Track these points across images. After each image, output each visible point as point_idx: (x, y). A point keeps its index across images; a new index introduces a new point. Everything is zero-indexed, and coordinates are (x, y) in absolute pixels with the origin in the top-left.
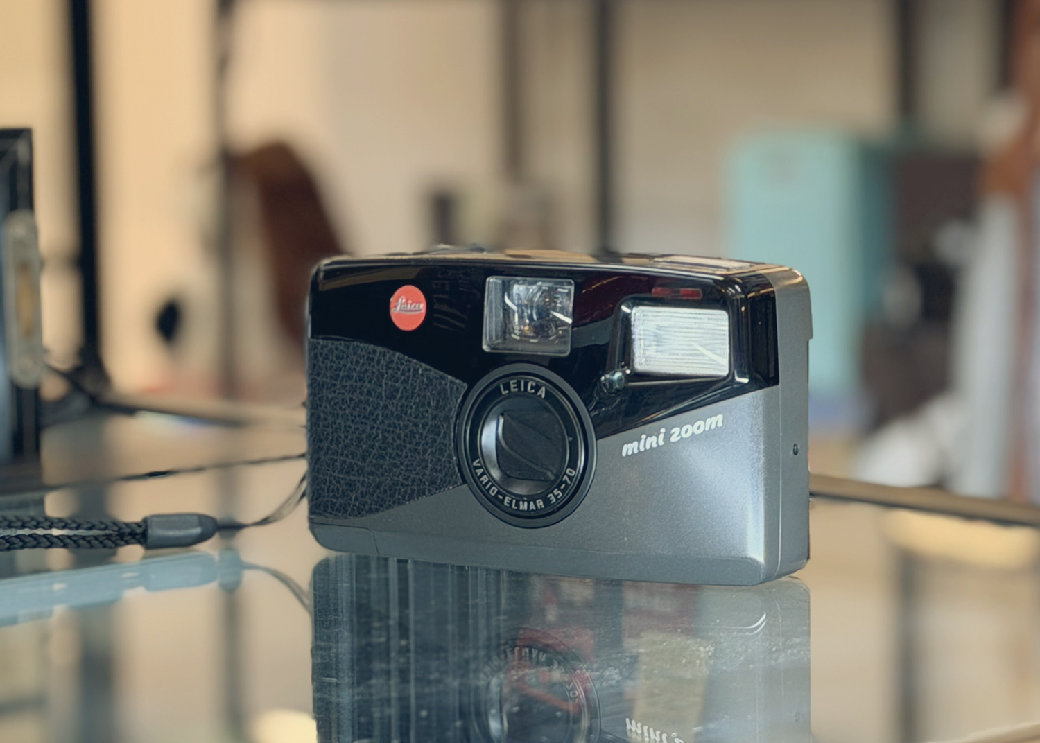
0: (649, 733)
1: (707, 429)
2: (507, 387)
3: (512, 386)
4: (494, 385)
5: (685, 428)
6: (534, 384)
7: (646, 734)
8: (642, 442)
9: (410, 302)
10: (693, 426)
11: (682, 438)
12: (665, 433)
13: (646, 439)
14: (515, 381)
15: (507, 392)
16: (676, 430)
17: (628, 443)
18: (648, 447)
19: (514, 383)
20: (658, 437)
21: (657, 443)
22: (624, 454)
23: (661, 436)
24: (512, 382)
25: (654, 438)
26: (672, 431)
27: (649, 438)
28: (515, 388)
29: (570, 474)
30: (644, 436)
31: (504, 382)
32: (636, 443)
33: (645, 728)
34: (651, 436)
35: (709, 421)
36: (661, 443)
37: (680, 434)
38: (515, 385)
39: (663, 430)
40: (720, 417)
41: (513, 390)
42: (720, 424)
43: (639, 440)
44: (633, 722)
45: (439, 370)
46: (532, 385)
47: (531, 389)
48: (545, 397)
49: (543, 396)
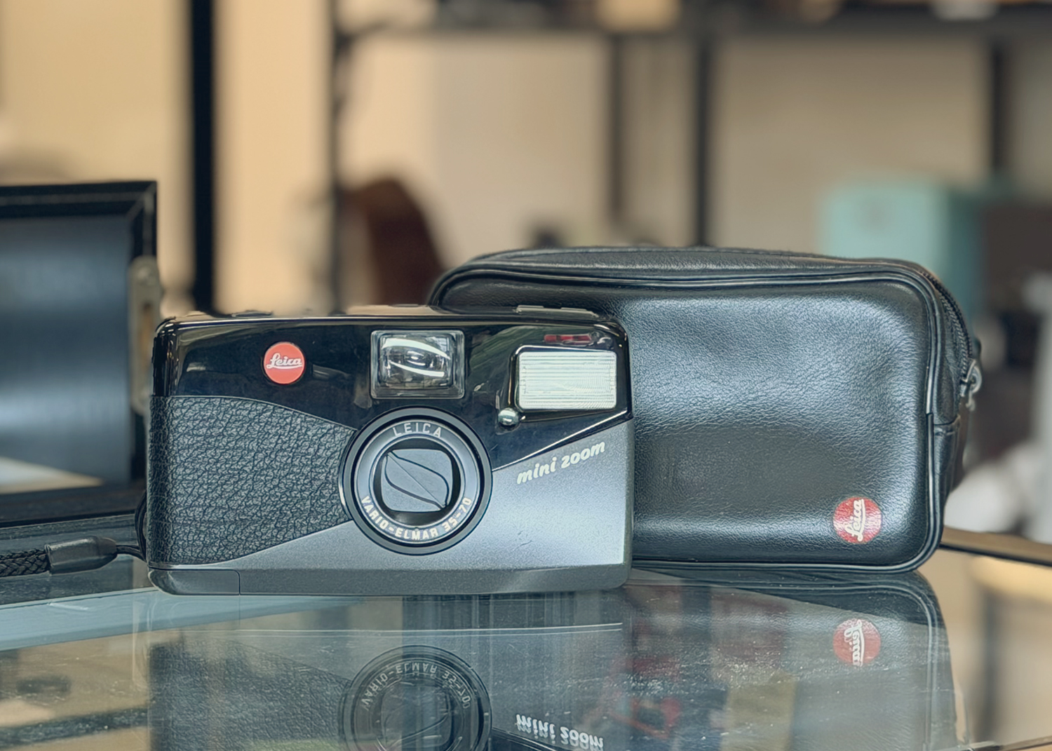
1: (592, 455)
5: (573, 456)
6: (429, 426)
8: (536, 470)
9: (286, 358)
10: (580, 453)
11: (571, 464)
12: (557, 461)
13: (539, 468)
16: (566, 458)
17: (523, 472)
18: (541, 474)
20: (550, 465)
21: (550, 470)
22: (519, 481)
23: (553, 464)
25: (547, 466)
26: (563, 459)
27: (542, 467)
28: (408, 430)
29: (466, 503)
30: (537, 465)
32: (530, 472)
34: (544, 465)
35: (593, 448)
36: (553, 470)
37: (569, 461)
38: (409, 428)
39: (555, 459)
40: (603, 444)
42: (602, 450)
43: (533, 469)
44: (524, 717)
45: (322, 417)
46: (427, 427)
47: (426, 430)
48: (441, 436)
49: (439, 434)
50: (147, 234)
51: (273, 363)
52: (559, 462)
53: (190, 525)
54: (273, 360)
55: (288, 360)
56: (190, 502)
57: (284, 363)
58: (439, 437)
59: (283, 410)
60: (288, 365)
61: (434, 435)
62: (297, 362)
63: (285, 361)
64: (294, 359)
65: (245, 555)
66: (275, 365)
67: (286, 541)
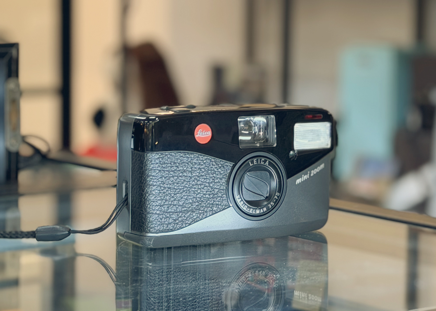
0: (301, 295)
1: (320, 169)
2: (252, 162)
3: (255, 162)
4: (246, 162)
5: (315, 170)
6: (264, 160)
7: (300, 295)
10: (317, 169)
11: (314, 174)
13: (304, 176)
14: (256, 160)
15: (252, 164)
16: (312, 171)
17: (298, 179)
18: (304, 180)
19: (255, 161)
22: (297, 183)
23: (308, 174)
24: (254, 160)
25: (306, 176)
28: (256, 162)
29: (278, 195)
30: (303, 175)
31: (251, 161)
32: (300, 179)
33: (300, 293)
35: (321, 166)
36: (308, 177)
38: (256, 161)
39: (309, 172)
40: (323, 164)
41: (255, 163)
42: (323, 167)
43: (301, 177)
44: (297, 292)
45: (219, 158)
46: (263, 160)
47: (263, 162)
48: (269, 165)
49: (268, 164)
50: (13, 67)
51: (199, 134)
52: (310, 173)
53: (162, 214)
54: (199, 133)
55: (205, 132)
56: (163, 203)
57: (203, 134)
58: (267, 165)
59: (203, 156)
60: (205, 135)
61: (265, 164)
62: (209, 133)
63: (204, 133)
64: (207, 131)
65: (186, 227)
66: (200, 135)
67: (203, 219)
